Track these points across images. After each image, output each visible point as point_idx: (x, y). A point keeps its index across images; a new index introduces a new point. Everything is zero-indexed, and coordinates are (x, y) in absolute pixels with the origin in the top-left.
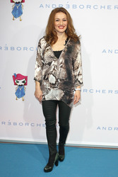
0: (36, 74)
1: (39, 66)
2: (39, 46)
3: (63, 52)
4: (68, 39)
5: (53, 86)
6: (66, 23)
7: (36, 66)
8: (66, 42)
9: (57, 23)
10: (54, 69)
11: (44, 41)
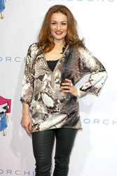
0: (23, 93)
1: (27, 82)
2: (29, 54)
3: (59, 63)
4: (66, 46)
5: (51, 110)
6: (65, 27)
7: (24, 82)
8: (64, 49)
9: (54, 27)
10: (47, 86)
11: (36, 48)
